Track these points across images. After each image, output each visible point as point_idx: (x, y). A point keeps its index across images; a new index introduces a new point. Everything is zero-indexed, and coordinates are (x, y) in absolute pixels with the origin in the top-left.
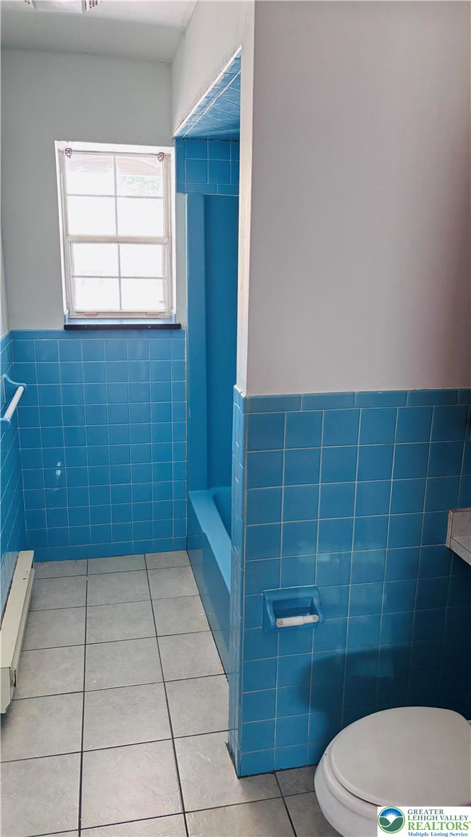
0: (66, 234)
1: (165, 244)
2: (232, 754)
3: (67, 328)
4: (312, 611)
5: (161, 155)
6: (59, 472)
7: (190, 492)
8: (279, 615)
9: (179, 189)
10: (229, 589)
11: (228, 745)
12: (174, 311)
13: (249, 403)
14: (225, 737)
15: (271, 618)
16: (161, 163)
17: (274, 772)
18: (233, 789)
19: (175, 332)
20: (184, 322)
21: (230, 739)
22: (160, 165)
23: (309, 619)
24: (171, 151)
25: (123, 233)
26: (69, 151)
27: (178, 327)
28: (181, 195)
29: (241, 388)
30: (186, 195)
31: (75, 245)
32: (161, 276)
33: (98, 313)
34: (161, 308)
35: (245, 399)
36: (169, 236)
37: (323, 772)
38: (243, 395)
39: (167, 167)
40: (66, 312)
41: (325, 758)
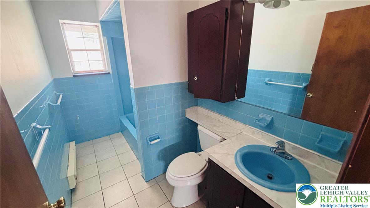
0: (68, 49)
1: (101, 51)
2: (143, 178)
3: (73, 76)
4: (159, 138)
5: (96, 26)
6: (78, 118)
7: (120, 117)
8: (151, 141)
9: (103, 35)
10: (137, 140)
11: (142, 176)
12: (107, 69)
13: (136, 90)
14: (141, 174)
15: (149, 142)
16: (97, 28)
17: (154, 178)
18: (145, 185)
19: (108, 75)
20: (111, 72)
21: (142, 174)
22: (96, 29)
23: (158, 140)
24: (99, 25)
25: (87, 48)
26: (64, 23)
27: (109, 73)
28: (104, 37)
29: (132, 86)
30: (106, 37)
31: (72, 52)
32: (101, 60)
33: (83, 71)
34: (103, 69)
35: (134, 89)
36: (102, 49)
37: (168, 174)
38: (133, 88)
39: (98, 29)
40: (73, 72)
41: (168, 171)
